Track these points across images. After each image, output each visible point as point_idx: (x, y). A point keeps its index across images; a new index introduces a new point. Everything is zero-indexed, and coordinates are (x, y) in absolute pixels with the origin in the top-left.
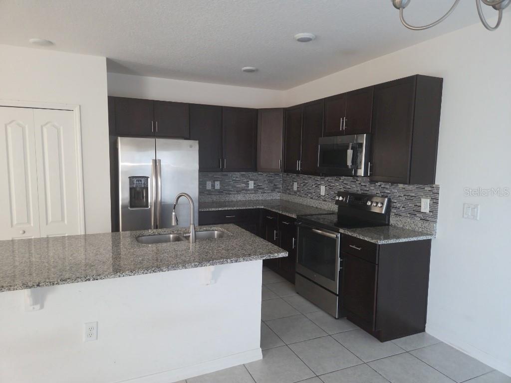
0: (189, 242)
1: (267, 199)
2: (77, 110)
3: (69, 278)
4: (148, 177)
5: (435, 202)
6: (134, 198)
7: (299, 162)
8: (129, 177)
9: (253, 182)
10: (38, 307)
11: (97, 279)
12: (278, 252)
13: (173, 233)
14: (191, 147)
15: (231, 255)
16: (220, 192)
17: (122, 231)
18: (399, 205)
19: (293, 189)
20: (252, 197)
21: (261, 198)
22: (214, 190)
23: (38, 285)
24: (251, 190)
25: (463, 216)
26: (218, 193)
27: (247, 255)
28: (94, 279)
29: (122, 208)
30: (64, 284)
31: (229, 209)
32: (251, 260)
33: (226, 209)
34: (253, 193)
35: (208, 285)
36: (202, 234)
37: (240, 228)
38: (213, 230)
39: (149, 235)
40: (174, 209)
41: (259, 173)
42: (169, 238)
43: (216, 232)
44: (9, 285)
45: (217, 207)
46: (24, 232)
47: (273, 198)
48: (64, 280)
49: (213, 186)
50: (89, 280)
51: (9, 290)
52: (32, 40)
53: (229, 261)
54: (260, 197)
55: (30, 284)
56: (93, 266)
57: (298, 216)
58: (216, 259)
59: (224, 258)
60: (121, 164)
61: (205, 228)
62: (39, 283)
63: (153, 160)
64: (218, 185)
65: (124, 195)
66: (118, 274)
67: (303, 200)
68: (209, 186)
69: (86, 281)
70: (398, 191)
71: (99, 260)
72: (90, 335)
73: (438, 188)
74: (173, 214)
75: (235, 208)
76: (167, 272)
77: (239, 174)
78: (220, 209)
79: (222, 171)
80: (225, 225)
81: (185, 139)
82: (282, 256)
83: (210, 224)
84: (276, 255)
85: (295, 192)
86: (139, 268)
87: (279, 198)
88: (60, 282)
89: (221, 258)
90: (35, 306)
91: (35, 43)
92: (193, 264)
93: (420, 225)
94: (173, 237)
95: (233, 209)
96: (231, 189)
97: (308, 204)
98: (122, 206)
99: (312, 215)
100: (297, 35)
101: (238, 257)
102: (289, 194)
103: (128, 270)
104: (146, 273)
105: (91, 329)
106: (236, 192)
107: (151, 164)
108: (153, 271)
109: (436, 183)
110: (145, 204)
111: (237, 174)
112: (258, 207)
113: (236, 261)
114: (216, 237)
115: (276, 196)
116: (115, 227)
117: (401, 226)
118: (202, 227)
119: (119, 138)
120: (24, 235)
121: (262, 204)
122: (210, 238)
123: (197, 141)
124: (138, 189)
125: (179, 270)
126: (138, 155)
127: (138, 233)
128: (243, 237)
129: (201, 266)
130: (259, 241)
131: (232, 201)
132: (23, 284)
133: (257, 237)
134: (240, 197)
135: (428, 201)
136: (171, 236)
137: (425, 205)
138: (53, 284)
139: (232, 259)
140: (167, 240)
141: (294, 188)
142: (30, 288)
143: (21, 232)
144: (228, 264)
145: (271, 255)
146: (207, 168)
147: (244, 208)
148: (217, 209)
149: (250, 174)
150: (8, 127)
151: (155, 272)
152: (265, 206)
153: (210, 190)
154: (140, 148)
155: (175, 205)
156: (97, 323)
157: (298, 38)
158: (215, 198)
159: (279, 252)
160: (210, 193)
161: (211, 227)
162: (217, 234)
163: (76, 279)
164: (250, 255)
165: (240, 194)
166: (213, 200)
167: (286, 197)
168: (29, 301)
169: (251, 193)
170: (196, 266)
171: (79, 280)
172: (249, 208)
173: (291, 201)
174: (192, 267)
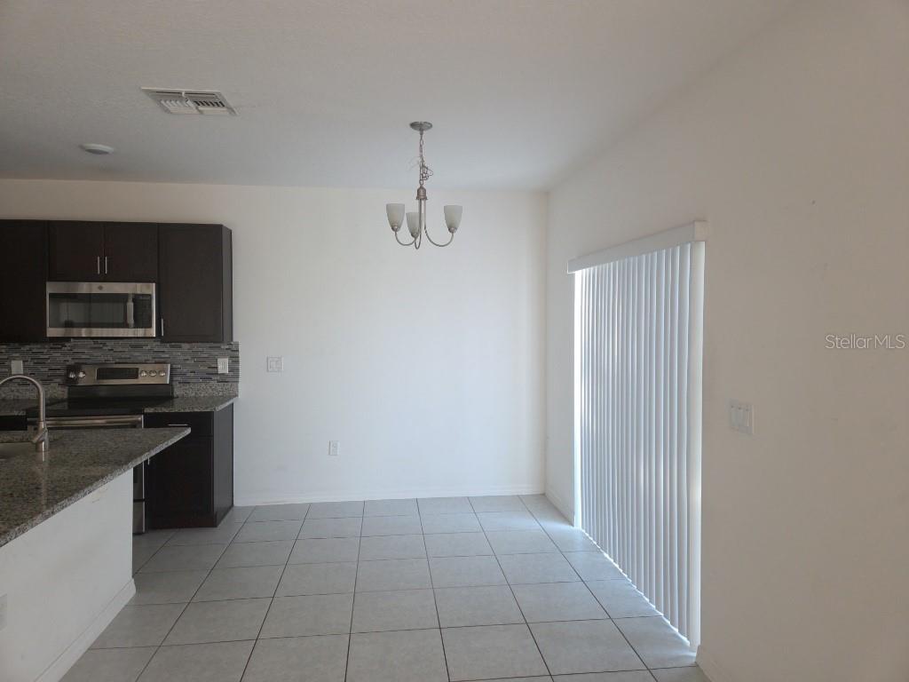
5: (235, 360)
18: (185, 370)
25: (268, 371)
70: (183, 353)
73: (237, 345)
93: (219, 388)
109: (235, 340)
117: (193, 394)
135: (227, 360)
137: (223, 366)
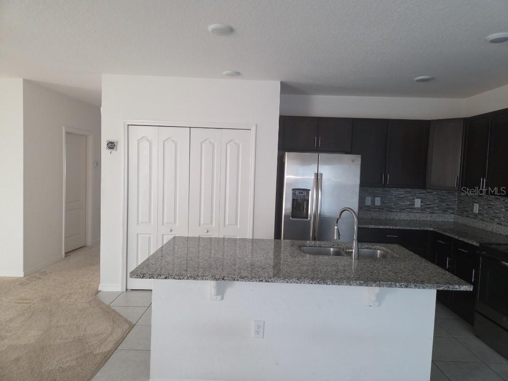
0: (352, 258)
1: (437, 220)
2: (254, 129)
3: (246, 277)
4: (309, 190)
6: (296, 208)
7: (483, 179)
8: (293, 189)
9: (419, 200)
10: (219, 297)
11: (268, 282)
12: (459, 284)
13: (333, 246)
14: (353, 161)
15: (399, 279)
16: (380, 209)
17: (284, 239)
19: (472, 211)
20: (418, 216)
21: (429, 219)
22: (373, 206)
23: (223, 279)
24: (418, 209)
26: (378, 210)
27: (418, 282)
28: (266, 281)
29: (284, 218)
30: (242, 281)
31: (391, 227)
32: (424, 288)
33: (388, 227)
34: (420, 213)
35: (370, 306)
36: (365, 251)
37: (407, 251)
38: (375, 249)
39: (311, 246)
40: (337, 223)
41: (428, 190)
42: (330, 251)
43: (379, 251)
44: (202, 275)
45: (376, 225)
46: (208, 231)
47: (445, 220)
48: (242, 278)
49: (373, 201)
50: (262, 281)
51: (202, 279)
52: (225, 73)
53: (398, 284)
54: (427, 217)
55: (217, 277)
56: (264, 268)
57: (481, 244)
58: (383, 281)
59: (392, 281)
60: (287, 177)
61: (366, 246)
62: (224, 277)
63: (315, 173)
64: (378, 201)
65: (287, 206)
66: (287, 280)
67: (486, 225)
68: (368, 201)
69: (259, 281)
71: (269, 264)
72: (257, 333)
74: (336, 228)
75: (398, 228)
76: (331, 285)
77: (403, 190)
78: (380, 227)
79: (384, 186)
80: (389, 245)
81: (346, 154)
82: (464, 290)
83: (372, 242)
84: (457, 287)
85: (476, 215)
86: (305, 278)
87: (453, 220)
88: (240, 279)
89: (389, 280)
90: (218, 297)
91: (227, 75)
92: (358, 282)
94: (333, 251)
95: (395, 228)
96: (393, 207)
97: (494, 231)
98: (285, 216)
99: (499, 244)
100: (490, 36)
101: (408, 283)
102: (466, 217)
103: (295, 277)
104: (311, 283)
105: (259, 327)
106: (399, 210)
107: (313, 177)
108: (318, 283)
110: (305, 215)
111: (400, 190)
112: (426, 228)
113: (406, 287)
114: (378, 256)
115: (450, 218)
116: (277, 235)
118: (364, 244)
119: (286, 153)
120: (208, 234)
121: (431, 226)
122: (373, 257)
123: (360, 156)
124: (299, 201)
125: (343, 286)
126: (301, 169)
127: (300, 242)
128: (412, 261)
129: (367, 286)
130: (432, 268)
131: (394, 220)
132: (213, 276)
133: (430, 263)
134: (403, 216)
136: (332, 249)
138: (234, 280)
139: (401, 284)
140: (328, 254)
141: (475, 210)
142: (217, 280)
143: (206, 231)
144: (397, 288)
145: (451, 286)
146: (368, 182)
147: (409, 228)
148: (377, 227)
149: (417, 191)
150: (203, 144)
151: (320, 284)
152: (435, 229)
153: (369, 206)
154: (304, 162)
155: (338, 219)
156: (264, 322)
157: (491, 39)
158: (375, 215)
159: (461, 284)
160: (369, 209)
161: (373, 246)
162: (380, 254)
163: (251, 279)
164: (423, 282)
165: (403, 212)
166: (372, 217)
167: (462, 220)
168: (214, 291)
169: (417, 213)
170: (361, 285)
171: (254, 280)
172: (415, 229)
173: (469, 224)
174: (357, 285)
